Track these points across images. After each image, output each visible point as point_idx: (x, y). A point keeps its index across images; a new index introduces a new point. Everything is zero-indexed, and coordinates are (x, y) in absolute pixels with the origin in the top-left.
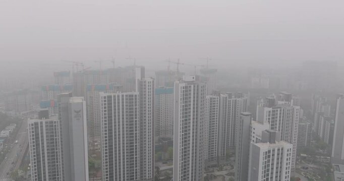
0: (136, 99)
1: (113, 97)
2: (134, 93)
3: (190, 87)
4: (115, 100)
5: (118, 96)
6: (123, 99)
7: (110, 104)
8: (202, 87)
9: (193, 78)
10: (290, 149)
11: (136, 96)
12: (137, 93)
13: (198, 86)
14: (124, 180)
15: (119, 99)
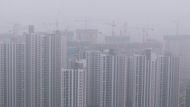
0: (23, 47)
1: (7, 45)
2: (22, 43)
3: (49, 37)
4: (8, 47)
5: (11, 45)
6: (14, 47)
7: (5, 49)
8: (57, 38)
9: (54, 32)
10: (82, 72)
11: (23, 45)
12: (25, 43)
13: (54, 37)
14: (14, 106)
15: (11, 47)
